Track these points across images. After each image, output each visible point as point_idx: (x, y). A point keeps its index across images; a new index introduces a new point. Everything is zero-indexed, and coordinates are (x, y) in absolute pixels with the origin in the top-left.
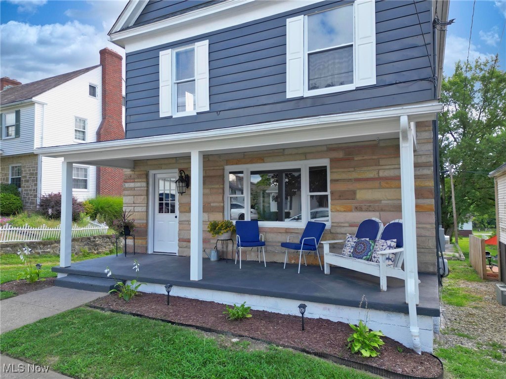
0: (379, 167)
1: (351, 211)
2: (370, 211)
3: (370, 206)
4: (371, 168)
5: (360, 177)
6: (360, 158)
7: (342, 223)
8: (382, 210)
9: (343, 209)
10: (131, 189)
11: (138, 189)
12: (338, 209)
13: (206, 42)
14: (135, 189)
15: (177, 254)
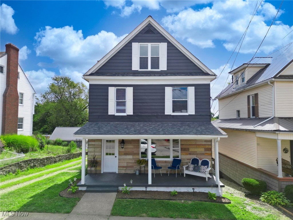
0: (196, 141)
5: (190, 144)
7: (185, 159)
9: (185, 154)
10: (92, 145)
11: (97, 145)
12: (184, 154)
13: (132, 88)
14: (95, 145)
15: (117, 172)
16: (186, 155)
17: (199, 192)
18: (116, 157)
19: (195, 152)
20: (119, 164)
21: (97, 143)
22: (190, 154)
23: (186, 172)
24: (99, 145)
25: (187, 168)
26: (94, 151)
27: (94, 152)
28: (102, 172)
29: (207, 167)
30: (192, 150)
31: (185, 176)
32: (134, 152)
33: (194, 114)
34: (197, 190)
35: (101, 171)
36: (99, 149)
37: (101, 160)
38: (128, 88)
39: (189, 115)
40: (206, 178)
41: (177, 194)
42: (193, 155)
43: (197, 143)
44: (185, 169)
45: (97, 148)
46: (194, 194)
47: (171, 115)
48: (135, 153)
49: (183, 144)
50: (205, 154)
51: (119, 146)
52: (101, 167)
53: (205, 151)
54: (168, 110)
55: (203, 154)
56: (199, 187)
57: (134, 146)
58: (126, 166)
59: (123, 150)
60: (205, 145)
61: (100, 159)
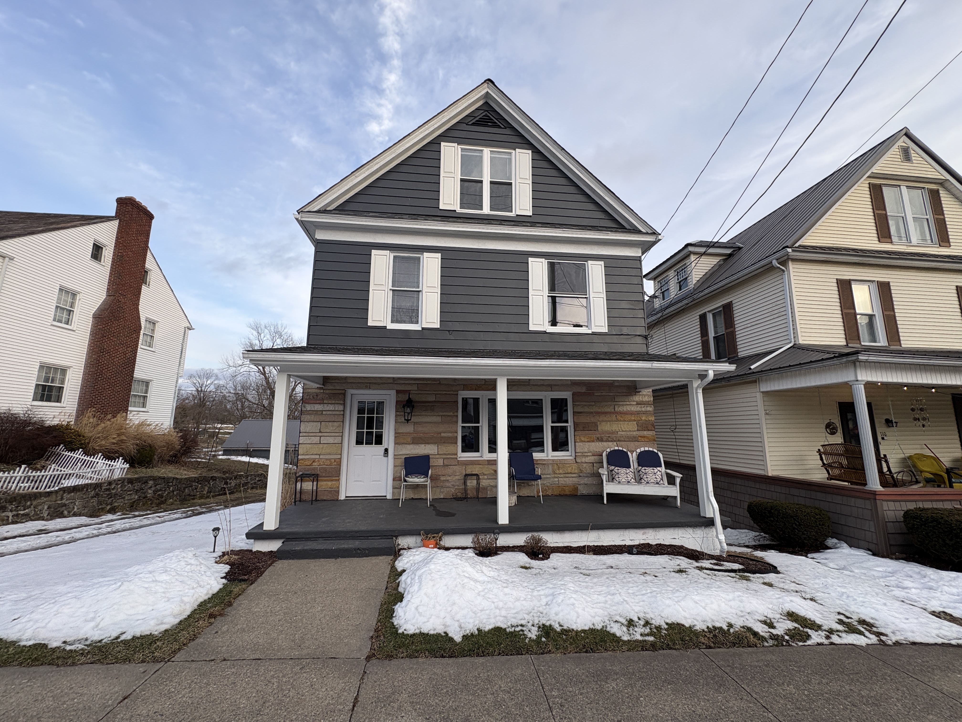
0: (615, 403)
1: (593, 441)
2: (609, 441)
3: (609, 437)
4: (609, 403)
5: (600, 411)
6: (599, 394)
7: (585, 452)
8: (619, 441)
9: (587, 440)
10: (316, 412)
11: (328, 413)
12: (583, 439)
13: (439, 255)
14: (324, 413)
15: (389, 497)
16: (588, 442)
18: (386, 450)
19: (613, 433)
20: (394, 472)
21: (331, 407)
22: (600, 440)
24: (338, 413)
26: (320, 432)
27: (320, 434)
28: (342, 497)
30: (604, 427)
32: (443, 435)
33: (607, 331)
35: (338, 492)
36: (336, 424)
37: (340, 459)
39: (594, 334)
42: (607, 440)
43: (617, 409)
45: (330, 423)
50: (640, 438)
51: (396, 416)
52: (339, 480)
53: (638, 430)
55: (635, 439)
57: (441, 416)
59: (409, 428)
60: (638, 413)
61: (339, 457)
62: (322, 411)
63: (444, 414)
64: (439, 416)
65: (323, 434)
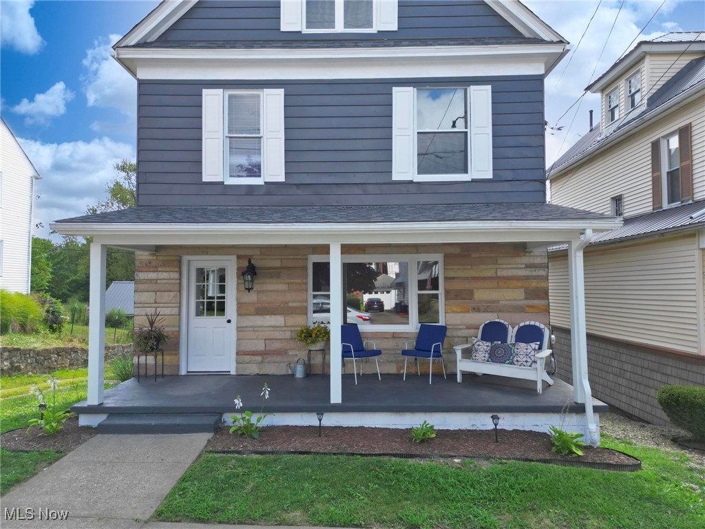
0: (497, 266)
1: (468, 312)
2: (488, 312)
3: (488, 306)
4: (490, 266)
5: (477, 275)
6: (478, 256)
7: (458, 325)
8: (500, 311)
9: (460, 310)
10: (150, 281)
11: (163, 281)
12: (455, 309)
13: (281, 91)
14: (159, 281)
15: (233, 372)
16: (461, 312)
17: (516, 431)
18: (229, 321)
19: (493, 302)
20: (238, 345)
21: (165, 275)
22: (476, 310)
23: (463, 366)
24: (173, 281)
25: (468, 354)
26: (156, 303)
27: (156, 305)
28: (183, 372)
29: (537, 347)
30: (481, 295)
31: (459, 379)
32: (290, 304)
33: (492, 177)
34: (508, 422)
35: (178, 367)
36: (172, 294)
37: (179, 332)
38: (267, 91)
39: (474, 181)
40: (535, 382)
41: (434, 435)
42: (485, 311)
43: (500, 273)
44: (459, 354)
45: (166, 293)
46: (497, 435)
47: (411, 182)
48: (291, 307)
49: (453, 278)
50: (527, 309)
51: (238, 284)
52: (178, 354)
53: (526, 299)
54: (404, 166)
55: (520, 309)
56: (516, 414)
57: (288, 283)
58: (263, 349)
59: (252, 297)
60: (527, 278)
61: (177, 329)
62: (157, 280)
63: (292, 281)
64: (285, 283)
65: (159, 305)
